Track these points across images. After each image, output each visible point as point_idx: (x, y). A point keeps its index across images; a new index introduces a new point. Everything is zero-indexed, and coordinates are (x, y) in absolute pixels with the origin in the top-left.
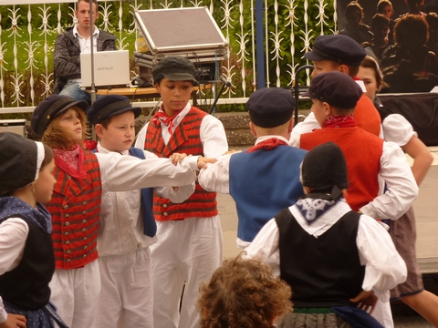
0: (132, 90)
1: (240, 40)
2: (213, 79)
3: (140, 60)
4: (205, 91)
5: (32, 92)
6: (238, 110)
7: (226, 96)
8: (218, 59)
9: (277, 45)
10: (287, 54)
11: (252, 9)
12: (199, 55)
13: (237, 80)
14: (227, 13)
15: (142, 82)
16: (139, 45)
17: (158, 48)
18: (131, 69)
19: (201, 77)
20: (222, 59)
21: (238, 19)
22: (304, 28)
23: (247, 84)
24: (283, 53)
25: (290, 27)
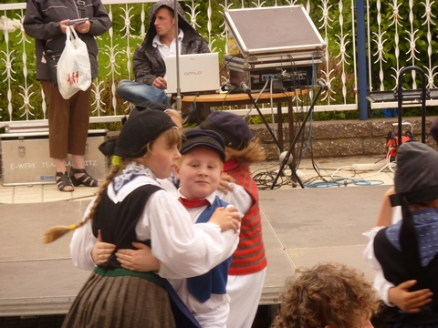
0: (222, 96)
1: (339, 42)
2: (310, 84)
3: (231, 63)
4: (301, 96)
5: (114, 101)
6: (338, 118)
7: (325, 103)
8: (315, 61)
9: (380, 47)
10: (391, 56)
11: (352, 7)
12: (294, 57)
13: (337, 85)
14: (325, 12)
15: (233, 88)
16: (229, 47)
17: (250, 51)
18: (221, 74)
19: (297, 81)
20: (320, 61)
21: (337, 19)
22: (409, 28)
23: (347, 90)
24: (387, 56)
25: (394, 26)
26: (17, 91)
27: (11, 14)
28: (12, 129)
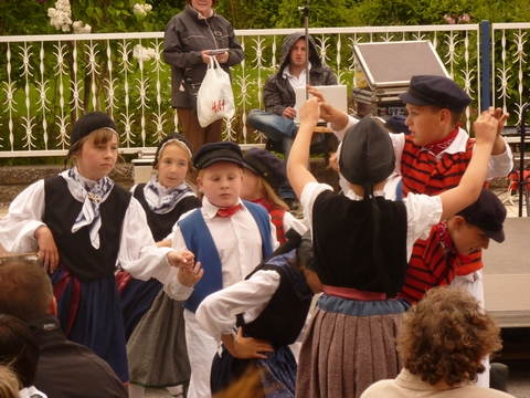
1: (464, 77)
3: (359, 96)
5: (245, 129)
9: (504, 83)
10: (515, 92)
11: (478, 44)
14: (452, 47)
16: (357, 80)
17: (378, 84)
18: (349, 106)
21: (463, 54)
24: (511, 91)
25: (518, 63)
26: (150, 118)
27: (146, 43)
28: (145, 154)
